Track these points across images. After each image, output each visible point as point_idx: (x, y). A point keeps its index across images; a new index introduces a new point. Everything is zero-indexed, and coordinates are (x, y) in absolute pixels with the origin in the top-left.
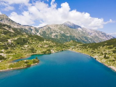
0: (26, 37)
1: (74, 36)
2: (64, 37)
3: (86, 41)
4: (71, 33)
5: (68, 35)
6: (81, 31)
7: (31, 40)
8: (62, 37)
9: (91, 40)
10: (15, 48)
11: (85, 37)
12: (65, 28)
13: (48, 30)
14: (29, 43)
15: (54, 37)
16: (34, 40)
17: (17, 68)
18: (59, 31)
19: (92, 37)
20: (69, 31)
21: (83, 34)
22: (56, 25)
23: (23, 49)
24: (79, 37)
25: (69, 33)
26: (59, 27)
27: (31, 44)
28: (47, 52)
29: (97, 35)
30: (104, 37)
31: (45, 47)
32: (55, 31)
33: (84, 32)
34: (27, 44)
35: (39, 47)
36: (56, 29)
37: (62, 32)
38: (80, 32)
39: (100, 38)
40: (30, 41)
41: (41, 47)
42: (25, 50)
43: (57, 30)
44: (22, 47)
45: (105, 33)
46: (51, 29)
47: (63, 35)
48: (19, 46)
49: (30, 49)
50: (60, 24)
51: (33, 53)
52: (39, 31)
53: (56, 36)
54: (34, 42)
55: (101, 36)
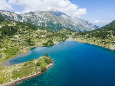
0: (13, 24)
1: (61, 24)
2: (51, 25)
3: (72, 29)
4: (57, 21)
5: (55, 23)
6: (67, 19)
7: (22, 28)
8: (49, 25)
9: (76, 28)
10: (2, 40)
11: (71, 25)
12: (52, 15)
13: (33, 17)
14: (19, 32)
15: (40, 24)
16: (25, 29)
17: (28, 77)
18: (45, 18)
19: (77, 25)
20: (56, 19)
21: (68, 22)
22: (41, 12)
23: (16, 41)
24: (66, 26)
25: (55, 21)
26: (44, 14)
27: (23, 34)
28: (49, 43)
29: (81, 23)
30: (87, 25)
31: (42, 37)
32: (41, 19)
33: (69, 20)
34: (18, 34)
35: (34, 37)
36: (42, 16)
37: (49, 19)
38: (65, 20)
39: (84, 26)
40: (21, 30)
41: (37, 37)
42: (19, 42)
43: (42, 18)
44: (11, 38)
45: (87, 21)
46: (36, 16)
47: (50, 23)
48: (7, 36)
49: (26, 41)
50: (45, 11)
51: (32, 45)
52: (22, 18)
53: (43, 24)
54: (26, 32)
55: (84, 24)
